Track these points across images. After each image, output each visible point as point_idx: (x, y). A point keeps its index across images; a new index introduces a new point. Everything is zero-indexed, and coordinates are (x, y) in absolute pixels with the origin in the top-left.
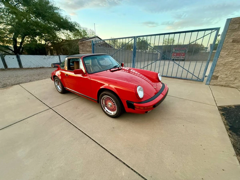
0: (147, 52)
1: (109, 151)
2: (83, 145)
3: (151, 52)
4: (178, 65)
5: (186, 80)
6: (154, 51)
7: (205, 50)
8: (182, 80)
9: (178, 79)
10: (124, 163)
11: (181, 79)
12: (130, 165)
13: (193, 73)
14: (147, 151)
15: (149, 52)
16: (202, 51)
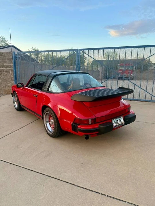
0: (86, 69)
1: (90, 189)
2: (53, 188)
3: (91, 69)
4: (134, 85)
5: (145, 101)
6: (94, 67)
7: (153, 66)
8: (141, 103)
9: (136, 101)
10: (113, 198)
11: (139, 101)
12: (120, 198)
13: (152, 93)
14: (133, 181)
15: (88, 68)
16: (151, 68)
